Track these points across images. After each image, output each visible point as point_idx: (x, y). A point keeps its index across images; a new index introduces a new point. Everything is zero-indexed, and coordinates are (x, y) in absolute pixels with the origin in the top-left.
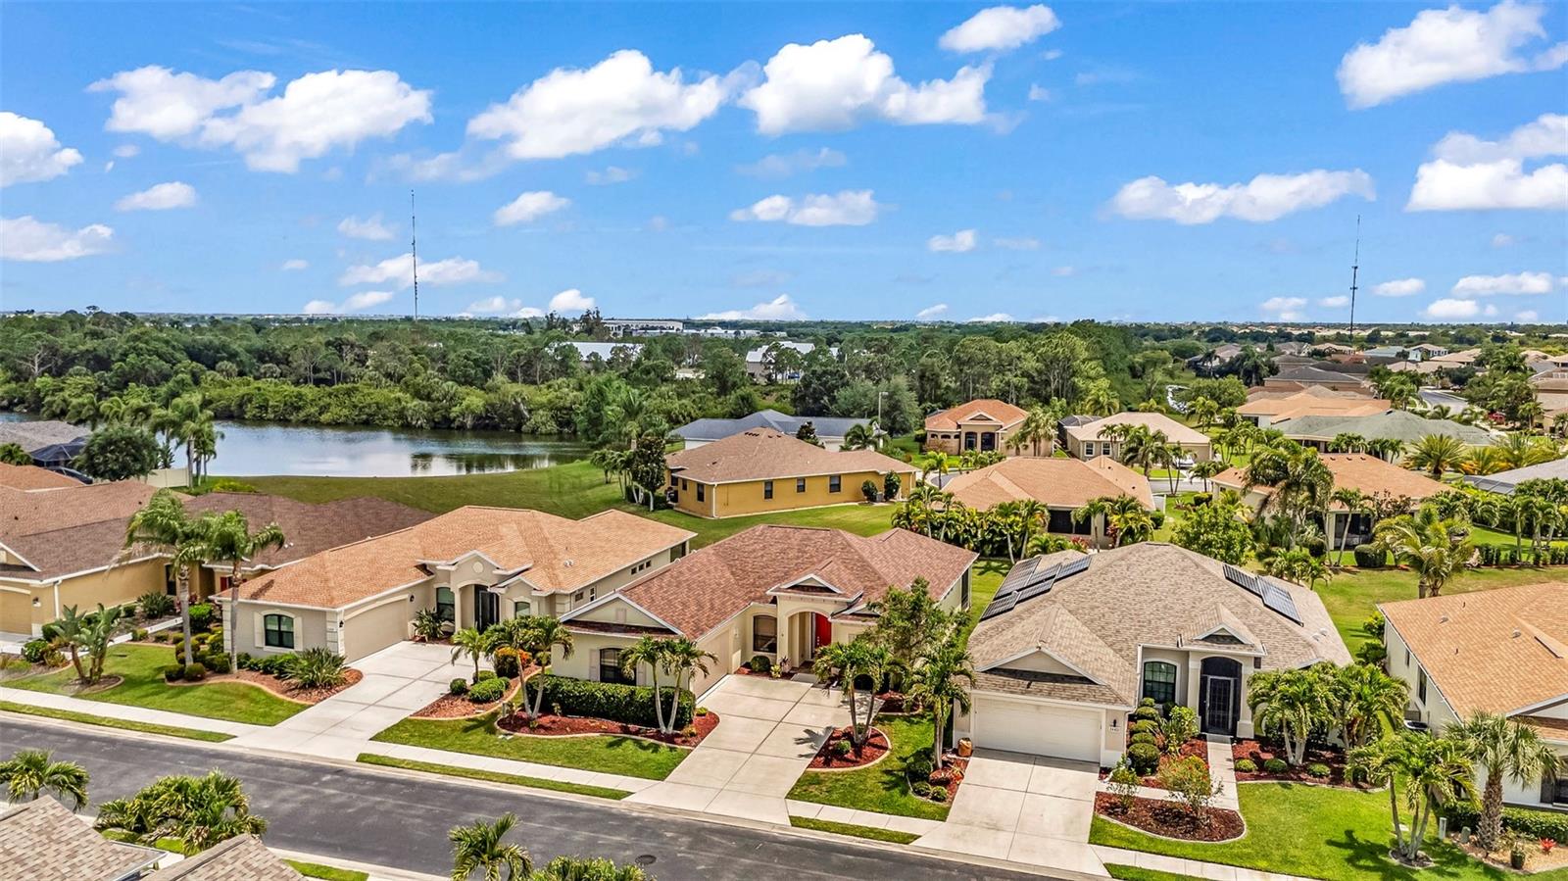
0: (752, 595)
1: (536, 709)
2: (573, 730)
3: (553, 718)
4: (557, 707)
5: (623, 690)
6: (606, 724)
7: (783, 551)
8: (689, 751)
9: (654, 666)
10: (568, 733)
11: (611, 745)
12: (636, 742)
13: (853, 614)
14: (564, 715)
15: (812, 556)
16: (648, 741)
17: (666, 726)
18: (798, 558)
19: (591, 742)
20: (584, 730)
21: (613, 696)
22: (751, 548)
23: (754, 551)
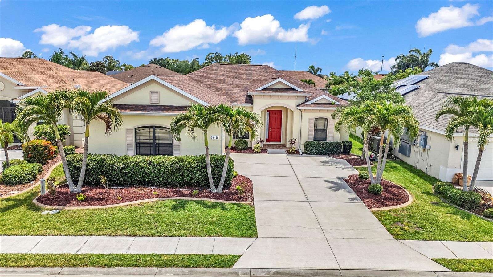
0: (229, 99)
1: (80, 183)
2: (124, 199)
3: (98, 190)
4: (103, 180)
5: (167, 160)
6: (156, 191)
7: (238, 76)
8: (253, 206)
9: (205, 132)
10: (119, 202)
11: (175, 208)
12: (198, 202)
13: (313, 103)
14: (110, 186)
15: (258, 78)
16: (210, 201)
17: (217, 186)
18: (249, 79)
19: (151, 207)
20: (135, 198)
21: (159, 164)
22: (215, 75)
23: (217, 76)
